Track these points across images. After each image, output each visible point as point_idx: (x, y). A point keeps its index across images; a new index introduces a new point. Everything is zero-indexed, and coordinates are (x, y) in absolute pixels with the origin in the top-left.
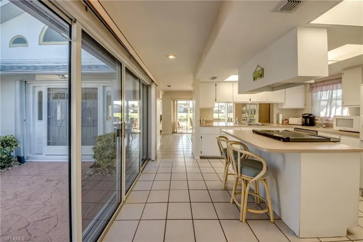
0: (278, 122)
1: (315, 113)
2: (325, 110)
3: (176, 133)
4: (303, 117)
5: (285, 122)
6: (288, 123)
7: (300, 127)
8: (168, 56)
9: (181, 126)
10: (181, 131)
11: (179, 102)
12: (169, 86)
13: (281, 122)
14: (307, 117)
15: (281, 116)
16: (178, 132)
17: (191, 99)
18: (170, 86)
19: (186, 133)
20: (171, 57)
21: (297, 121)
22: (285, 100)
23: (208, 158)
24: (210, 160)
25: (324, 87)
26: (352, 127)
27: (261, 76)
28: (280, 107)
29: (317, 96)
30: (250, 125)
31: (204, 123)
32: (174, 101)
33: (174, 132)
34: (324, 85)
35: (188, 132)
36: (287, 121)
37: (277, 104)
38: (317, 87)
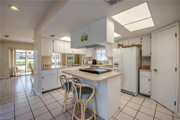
0: (84, 63)
1: (96, 59)
2: (99, 58)
3: (15, 76)
4: (93, 61)
5: (86, 63)
6: (87, 64)
7: (92, 65)
8: (10, 6)
9: (19, 70)
10: (19, 74)
11: (17, 51)
12: (6, 36)
13: (85, 64)
14: (94, 61)
15: (85, 60)
16: (16, 75)
17: (33, 49)
18: (8, 36)
19: (25, 75)
20: (14, 8)
21: (90, 62)
22: (87, 53)
23: (48, 92)
24: (50, 93)
25: (99, 49)
26: (109, 64)
27: (86, 39)
28: (84, 56)
29: (97, 52)
30: (73, 66)
31: (44, 67)
32: (12, 50)
33: (12, 76)
34: (99, 48)
35: (27, 74)
36: (87, 63)
37: (83, 55)
38: (97, 48)
